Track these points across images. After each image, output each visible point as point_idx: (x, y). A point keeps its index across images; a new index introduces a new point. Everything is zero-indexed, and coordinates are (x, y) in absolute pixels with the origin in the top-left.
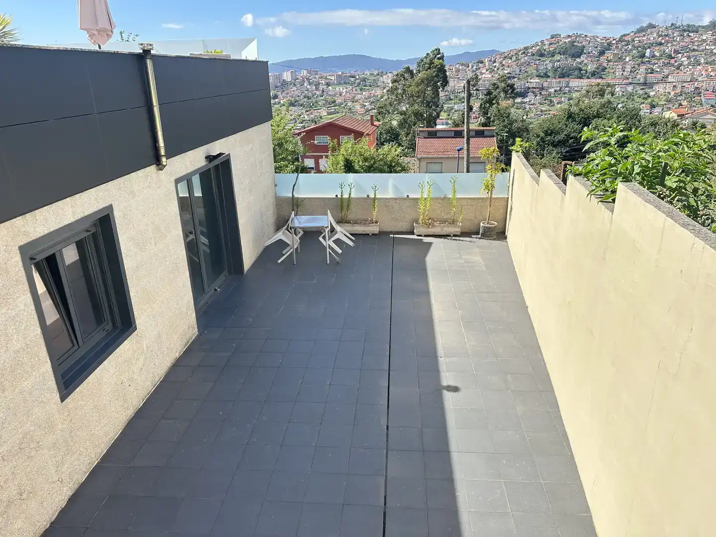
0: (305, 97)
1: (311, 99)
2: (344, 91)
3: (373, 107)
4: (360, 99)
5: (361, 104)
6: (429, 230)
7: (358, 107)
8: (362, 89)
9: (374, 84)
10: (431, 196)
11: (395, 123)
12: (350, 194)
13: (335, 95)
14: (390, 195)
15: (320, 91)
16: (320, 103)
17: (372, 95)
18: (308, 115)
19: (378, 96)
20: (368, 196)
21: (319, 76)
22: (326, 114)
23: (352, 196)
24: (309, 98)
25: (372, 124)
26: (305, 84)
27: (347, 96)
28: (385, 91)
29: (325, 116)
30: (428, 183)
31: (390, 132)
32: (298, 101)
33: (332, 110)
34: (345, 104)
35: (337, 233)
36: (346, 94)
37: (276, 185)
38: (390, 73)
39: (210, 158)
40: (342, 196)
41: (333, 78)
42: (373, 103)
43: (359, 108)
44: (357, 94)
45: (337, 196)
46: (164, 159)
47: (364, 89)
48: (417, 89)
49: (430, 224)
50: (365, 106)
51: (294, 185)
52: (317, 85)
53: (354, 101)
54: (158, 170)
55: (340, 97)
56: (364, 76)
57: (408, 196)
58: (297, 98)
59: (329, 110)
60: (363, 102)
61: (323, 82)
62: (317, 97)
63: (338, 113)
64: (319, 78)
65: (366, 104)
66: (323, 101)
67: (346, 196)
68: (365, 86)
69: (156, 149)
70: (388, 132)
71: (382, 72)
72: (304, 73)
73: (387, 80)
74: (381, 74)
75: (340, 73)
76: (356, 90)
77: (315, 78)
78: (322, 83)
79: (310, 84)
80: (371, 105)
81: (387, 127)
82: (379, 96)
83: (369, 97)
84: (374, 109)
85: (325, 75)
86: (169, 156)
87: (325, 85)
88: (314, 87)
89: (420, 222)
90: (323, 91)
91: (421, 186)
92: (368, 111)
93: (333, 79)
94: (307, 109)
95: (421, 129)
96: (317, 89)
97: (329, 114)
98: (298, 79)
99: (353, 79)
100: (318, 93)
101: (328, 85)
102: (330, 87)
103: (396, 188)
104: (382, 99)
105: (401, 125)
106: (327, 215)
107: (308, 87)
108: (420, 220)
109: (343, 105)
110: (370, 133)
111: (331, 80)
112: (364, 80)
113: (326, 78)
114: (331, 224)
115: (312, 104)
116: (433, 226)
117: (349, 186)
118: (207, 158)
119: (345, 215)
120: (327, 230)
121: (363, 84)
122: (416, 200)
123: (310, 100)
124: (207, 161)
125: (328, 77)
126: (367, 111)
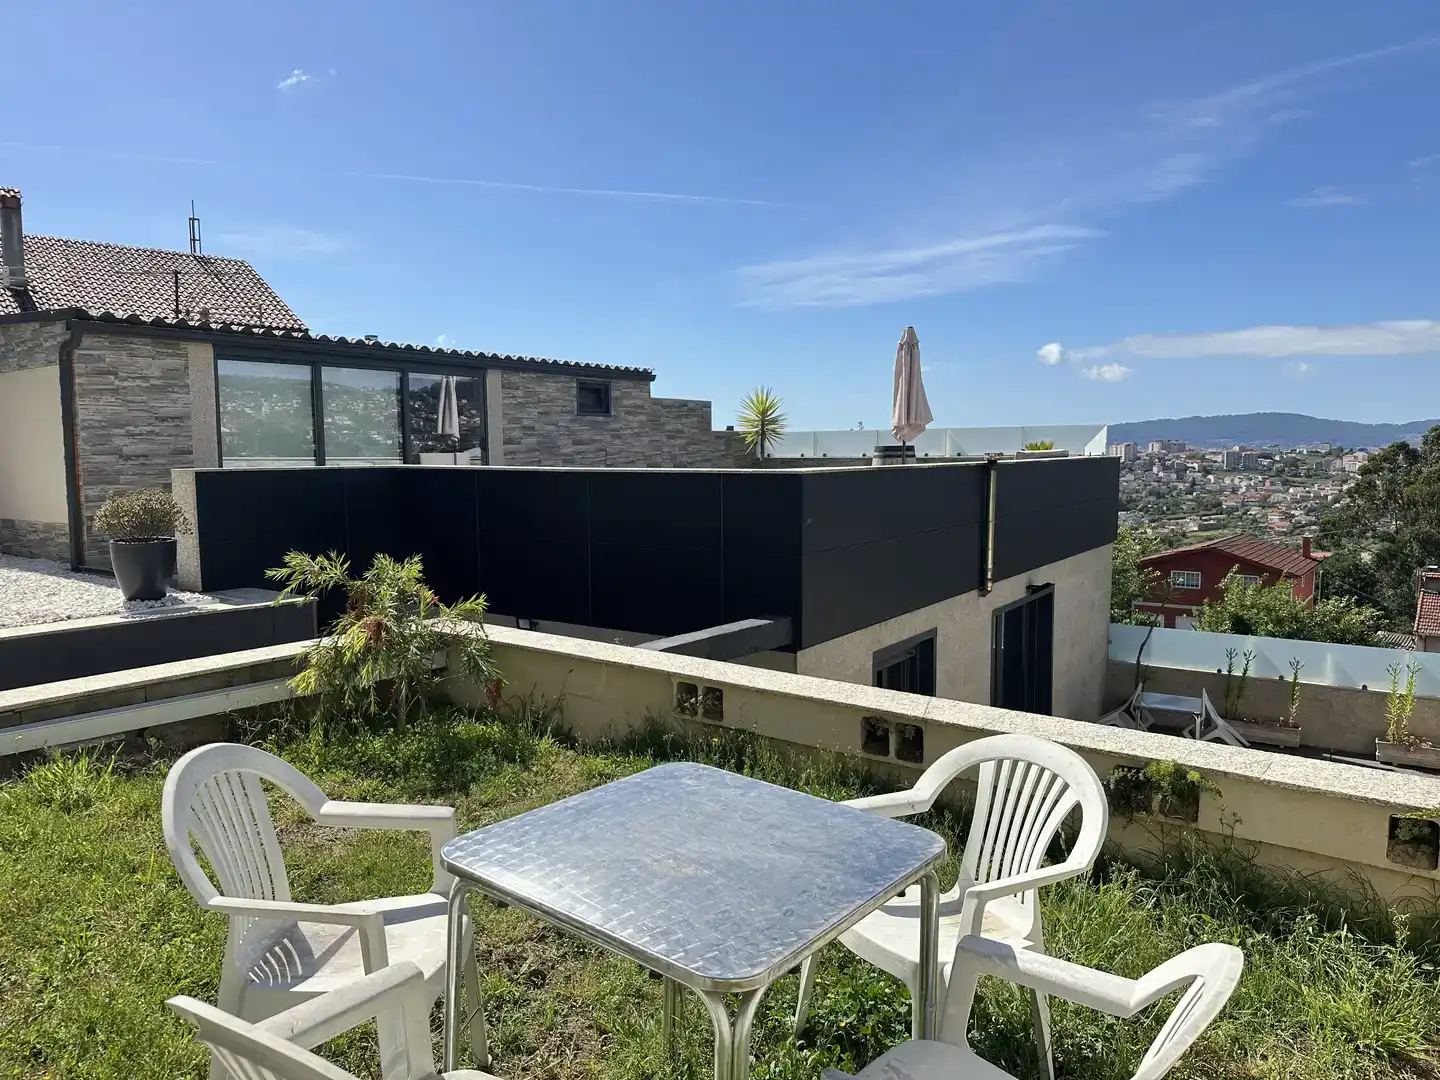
0: (1151, 493)
1: (1164, 497)
2: (1243, 484)
3: (1314, 519)
4: (1280, 503)
5: (1284, 513)
6: (1410, 756)
7: (1274, 518)
8: (1288, 481)
9: (1320, 473)
10: (1417, 691)
11: (1366, 557)
12: (1246, 670)
13: (1221, 491)
14: (1327, 680)
15: (1185, 482)
16: (1184, 507)
17: (1312, 495)
18: (1153, 528)
19: (1326, 497)
20: (1281, 677)
21: (1188, 453)
22: (1196, 529)
23: (1250, 673)
24: (1159, 495)
25: (1307, 555)
26: (1155, 470)
27: (1248, 494)
28: (1345, 487)
29: (1192, 531)
30: (1408, 667)
31: (1350, 574)
32: (1135, 501)
33: (1212, 522)
34: (1243, 510)
35: (1216, 727)
36: (1247, 490)
37: (1109, 642)
38: (1361, 450)
39: (1032, 589)
40: (1230, 671)
41: (1219, 458)
42: (1313, 511)
43: (1276, 521)
44: (1274, 491)
45: (1219, 671)
46: (990, 584)
47: (1294, 482)
48: (1426, 489)
49: (1411, 745)
50: (1293, 516)
51: (1143, 645)
52: (1181, 471)
53: (1265, 504)
54: (979, 596)
55: (1232, 496)
56: (1293, 455)
57: (1365, 687)
58: (1134, 496)
59: (1205, 520)
60: (1289, 508)
61: (1196, 465)
62: (1178, 494)
63: (1225, 527)
64: (1188, 457)
65: (1297, 513)
66: (1190, 503)
67: (1238, 673)
68: (1295, 476)
69: (983, 570)
70: (1347, 574)
71: (1342, 450)
72: (1155, 448)
73: (1353, 464)
74: (1339, 453)
75: (1237, 449)
76: (1272, 484)
77: (1178, 457)
78: (1194, 468)
79: (1165, 468)
80: (1307, 515)
81: (1346, 564)
82: (1330, 498)
83: (1304, 499)
84: (1315, 524)
85: (1202, 450)
86: (995, 580)
87: (1199, 472)
88: (1174, 476)
89: (1390, 738)
90: (1194, 483)
91: (1394, 671)
92: (1299, 527)
93: (1220, 460)
94: (1153, 517)
95: (1430, 574)
96: (1180, 479)
97: (1203, 528)
98: (1139, 458)
99: (1266, 462)
100: (1181, 486)
101: (1206, 471)
102: (1211, 477)
103: (1339, 669)
104: (1337, 505)
105: (1381, 560)
106: (1201, 698)
107: (1161, 474)
108: (1390, 732)
109: (1240, 513)
110: (1299, 573)
111: (1215, 462)
112: (1294, 463)
113: (1203, 458)
114: (1207, 711)
115: (1165, 508)
116: (1418, 749)
117: (1245, 655)
118: (1028, 587)
119: (1233, 704)
120: (1198, 721)
121: (1290, 472)
122: (1382, 697)
123: (1162, 500)
124: (1028, 592)
125: (1207, 457)
126: (1295, 528)
